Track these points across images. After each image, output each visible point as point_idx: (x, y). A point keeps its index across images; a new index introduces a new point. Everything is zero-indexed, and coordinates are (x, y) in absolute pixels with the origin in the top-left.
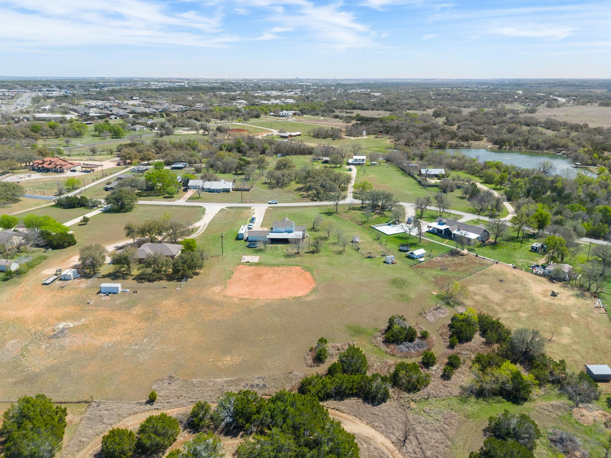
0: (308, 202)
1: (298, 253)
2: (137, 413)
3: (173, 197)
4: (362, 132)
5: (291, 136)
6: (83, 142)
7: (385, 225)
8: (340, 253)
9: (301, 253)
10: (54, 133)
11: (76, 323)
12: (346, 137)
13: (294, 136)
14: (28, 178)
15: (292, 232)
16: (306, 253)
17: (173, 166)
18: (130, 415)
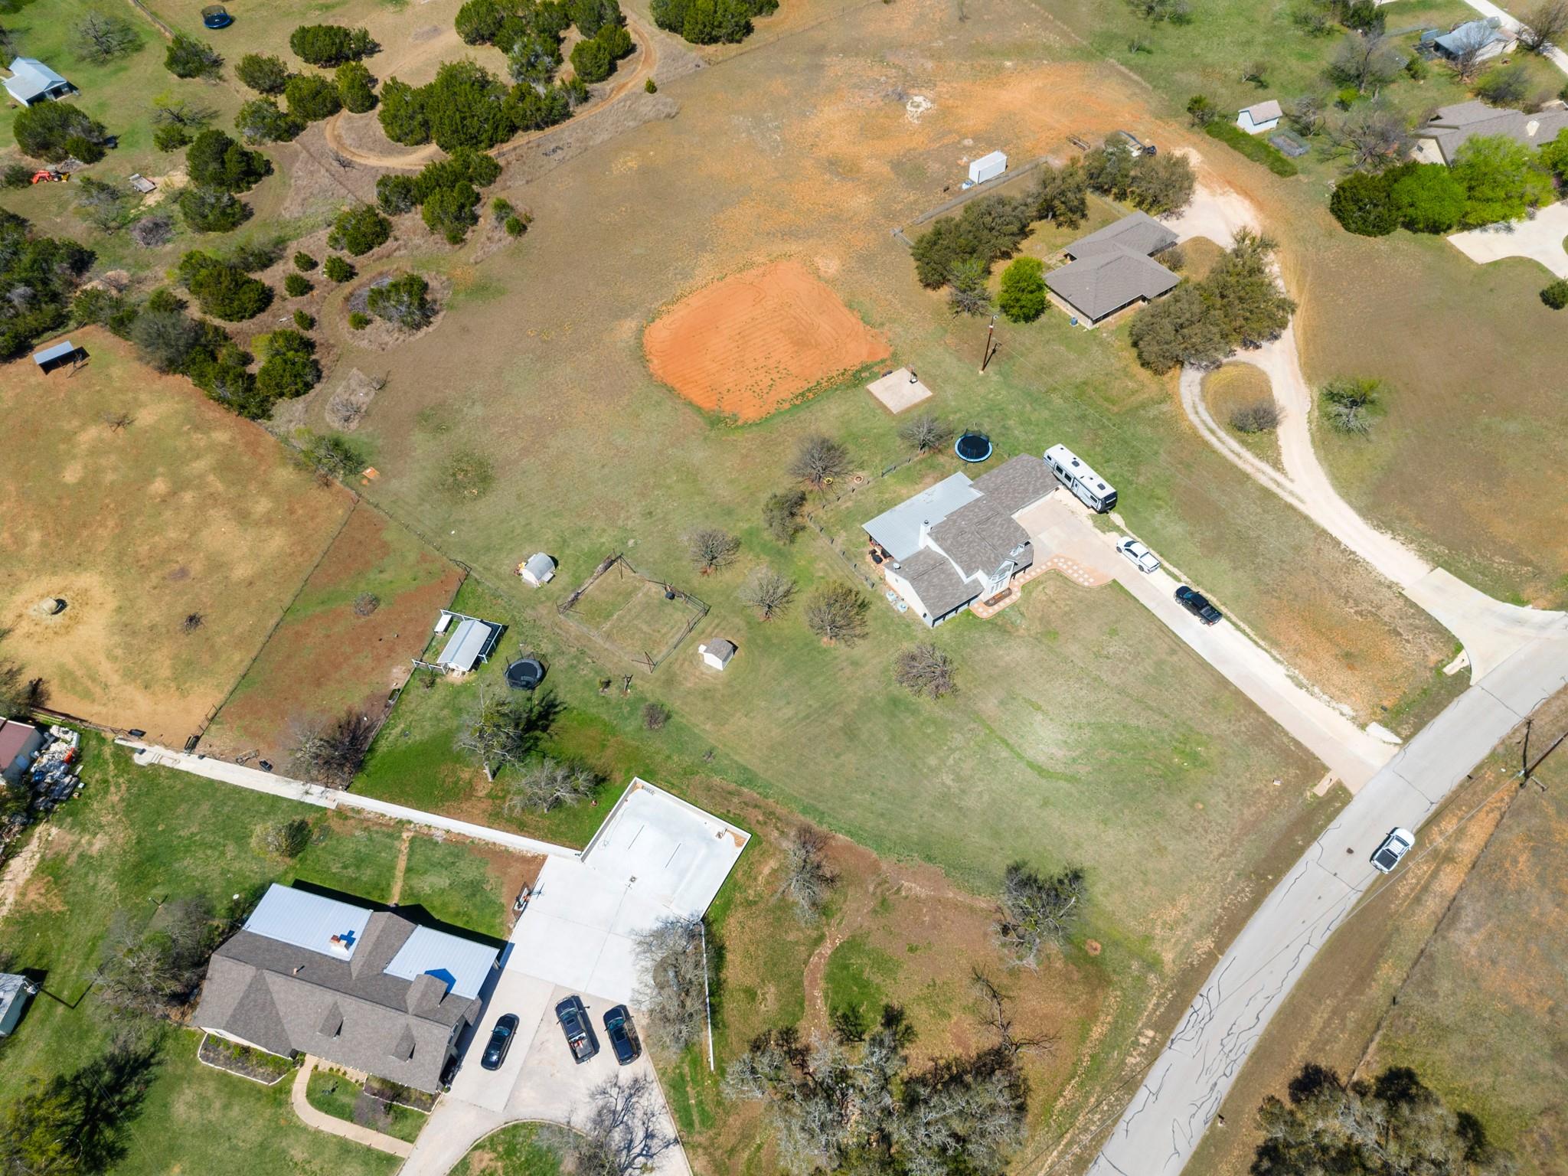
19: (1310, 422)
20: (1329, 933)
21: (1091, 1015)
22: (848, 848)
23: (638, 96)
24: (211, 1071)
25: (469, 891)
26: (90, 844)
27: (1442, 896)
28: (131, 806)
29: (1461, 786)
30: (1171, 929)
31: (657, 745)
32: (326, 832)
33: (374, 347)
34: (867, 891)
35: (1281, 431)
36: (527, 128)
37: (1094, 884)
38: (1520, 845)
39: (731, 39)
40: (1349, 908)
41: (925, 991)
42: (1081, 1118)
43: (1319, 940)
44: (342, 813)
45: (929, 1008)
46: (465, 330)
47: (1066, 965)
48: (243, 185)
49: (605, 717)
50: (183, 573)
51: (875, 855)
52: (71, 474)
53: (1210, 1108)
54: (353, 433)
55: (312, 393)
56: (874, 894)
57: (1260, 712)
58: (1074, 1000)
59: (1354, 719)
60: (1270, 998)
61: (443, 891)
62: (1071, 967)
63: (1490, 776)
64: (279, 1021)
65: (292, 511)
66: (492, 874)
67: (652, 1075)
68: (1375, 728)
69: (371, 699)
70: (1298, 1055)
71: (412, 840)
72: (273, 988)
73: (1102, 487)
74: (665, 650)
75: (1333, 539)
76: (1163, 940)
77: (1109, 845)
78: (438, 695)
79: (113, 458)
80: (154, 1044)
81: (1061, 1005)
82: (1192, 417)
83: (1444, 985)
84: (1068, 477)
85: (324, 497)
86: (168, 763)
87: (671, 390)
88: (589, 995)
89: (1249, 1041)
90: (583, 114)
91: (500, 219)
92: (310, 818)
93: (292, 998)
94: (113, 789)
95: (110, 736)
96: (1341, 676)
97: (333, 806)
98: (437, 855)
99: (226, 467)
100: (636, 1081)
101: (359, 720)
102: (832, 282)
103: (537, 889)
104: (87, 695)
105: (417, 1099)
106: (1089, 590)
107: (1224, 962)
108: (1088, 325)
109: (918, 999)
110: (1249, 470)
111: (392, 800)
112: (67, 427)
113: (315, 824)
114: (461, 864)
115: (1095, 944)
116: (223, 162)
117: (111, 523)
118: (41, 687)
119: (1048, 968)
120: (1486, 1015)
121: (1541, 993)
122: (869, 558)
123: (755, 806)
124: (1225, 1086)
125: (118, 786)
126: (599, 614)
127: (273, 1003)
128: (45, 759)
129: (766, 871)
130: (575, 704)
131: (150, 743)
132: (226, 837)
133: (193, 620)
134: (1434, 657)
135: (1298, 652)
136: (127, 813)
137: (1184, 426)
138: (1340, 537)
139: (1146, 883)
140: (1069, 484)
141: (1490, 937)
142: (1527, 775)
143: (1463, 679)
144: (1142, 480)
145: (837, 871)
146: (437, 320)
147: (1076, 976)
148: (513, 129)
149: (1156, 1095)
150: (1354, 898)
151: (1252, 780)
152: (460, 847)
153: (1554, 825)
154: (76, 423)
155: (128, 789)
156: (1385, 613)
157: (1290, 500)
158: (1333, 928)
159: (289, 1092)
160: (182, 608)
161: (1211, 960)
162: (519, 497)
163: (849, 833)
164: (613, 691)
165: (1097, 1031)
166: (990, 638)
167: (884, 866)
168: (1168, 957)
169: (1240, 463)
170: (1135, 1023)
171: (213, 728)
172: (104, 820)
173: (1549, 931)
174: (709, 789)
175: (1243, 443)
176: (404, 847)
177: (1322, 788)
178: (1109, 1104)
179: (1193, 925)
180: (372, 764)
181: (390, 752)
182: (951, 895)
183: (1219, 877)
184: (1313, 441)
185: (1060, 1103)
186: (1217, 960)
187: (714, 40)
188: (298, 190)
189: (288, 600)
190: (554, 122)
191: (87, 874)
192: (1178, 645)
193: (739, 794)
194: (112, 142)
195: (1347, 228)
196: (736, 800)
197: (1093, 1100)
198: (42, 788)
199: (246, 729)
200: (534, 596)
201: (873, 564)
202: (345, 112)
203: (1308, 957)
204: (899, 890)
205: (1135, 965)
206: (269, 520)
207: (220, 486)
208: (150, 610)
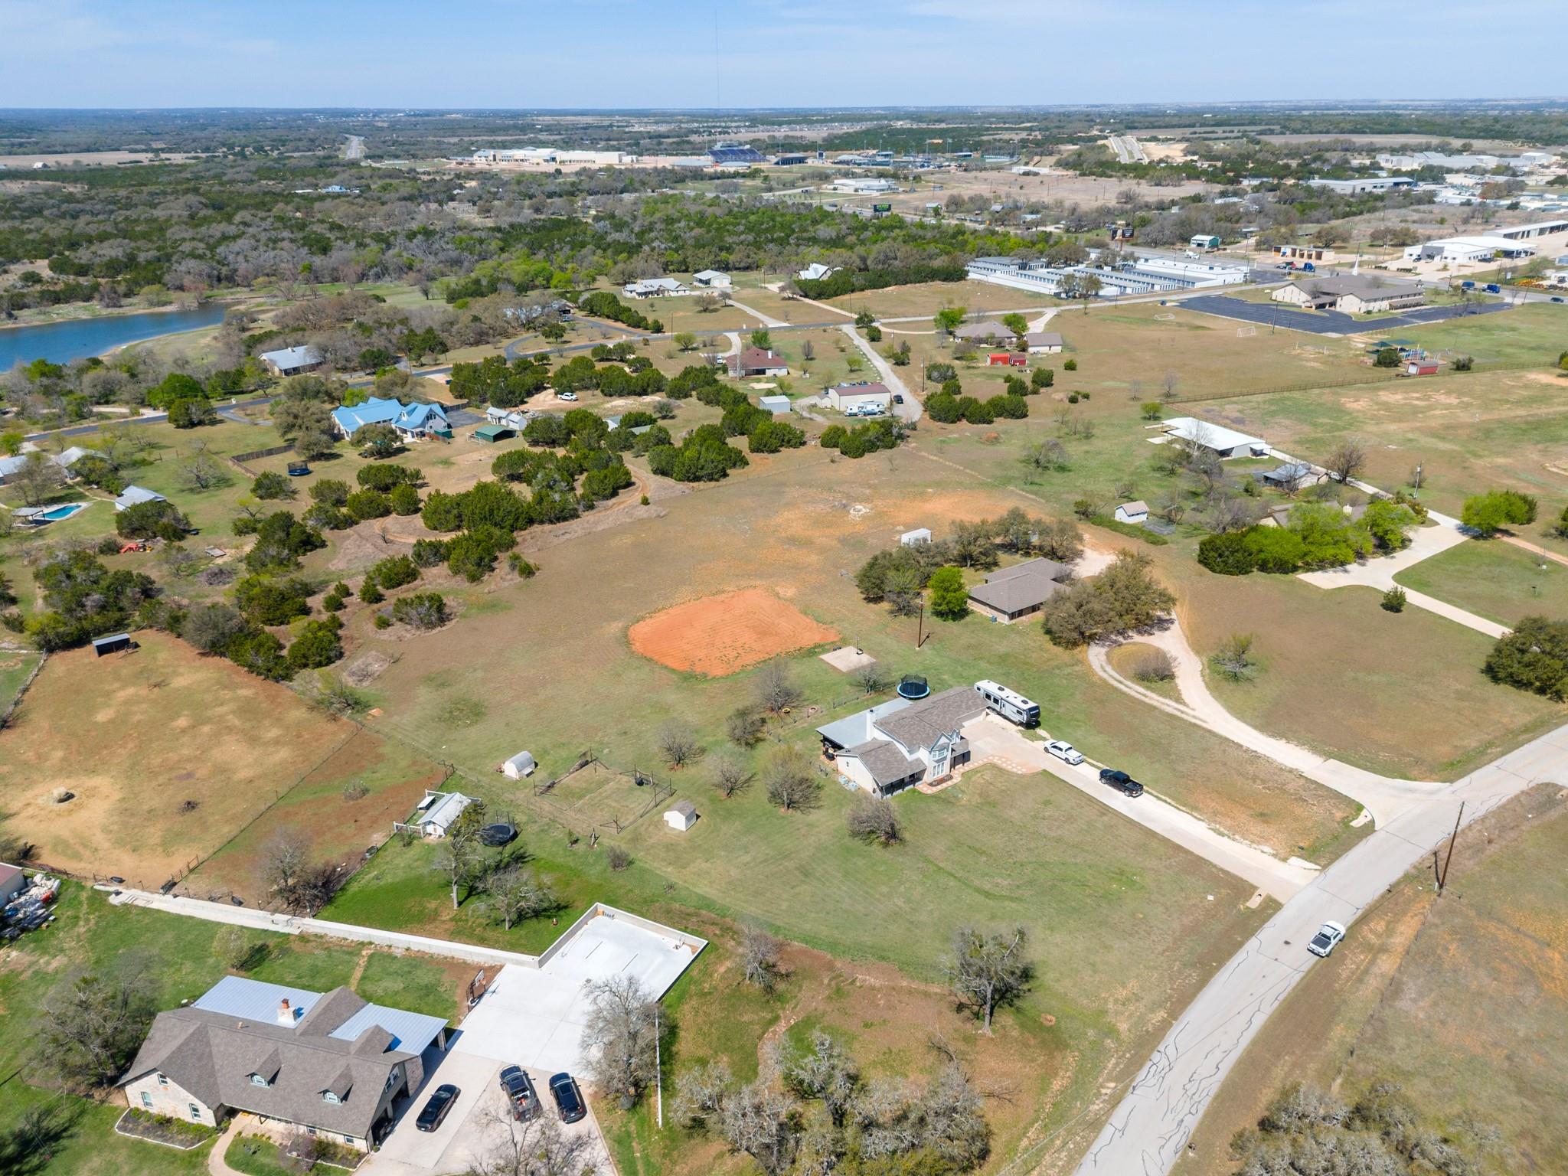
19: (1203, 676)
20: (1277, 1003)
21: (1051, 1072)
22: (804, 952)
23: (635, 507)
24: (127, 1139)
25: (422, 993)
26: (48, 963)
27: (1382, 976)
28: (94, 936)
29: (1383, 896)
30: (1124, 1004)
31: (621, 880)
32: (285, 951)
33: (393, 638)
34: (822, 983)
35: (1178, 681)
36: (542, 522)
37: (1045, 973)
38: (1448, 938)
39: (711, 478)
40: (1293, 983)
41: (881, 1057)
42: (1047, 1157)
43: (1268, 1009)
44: (303, 938)
45: (885, 1070)
46: (475, 629)
47: (1022, 1034)
48: (301, 551)
49: (572, 864)
50: (190, 775)
51: (829, 956)
52: (102, 717)
53: (1179, 1139)
54: (364, 689)
55: (332, 666)
56: (829, 985)
57: (1192, 853)
58: (1033, 1060)
59: (1275, 856)
60: (1227, 1053)
61: (396, 993)
62: (1027, 1035)
63: (1408, 891)
64: (212, 1074)
65: (299, 736)
66: (447, 979)
67: (596, 1131)
68: (1295, 861)
69: (348, 856)
70: (1263, 1100)
71: (371, 957)
72: (215, 1041)
73: (1025, 702)
74: (631, 818)
75: (1237, 744)
76: (1117, 1013)
77: (1057, 945)
78: (415, 850)
79: (144, 706)
80: (71, 1120)
81: (1019, 1065)
82: (1101, 673)
83: (1399, 1041)
84: (996, 701)
85: (331, 727)
86: (140, 903)
87: (650, 660)
88: (536, 1070)
89: (1212, 1085)
90: (588, 517)
91: (513, 567)
92: (271, 942)
93: (231, 1050)
94: (81, 923)
95: (89, 884)
96: (1257, 828)
97: (297, 932)
98: (394, 967)
99: (247, 710)
100: (579, 1138)
101: (334, 870)
102: (791, 600)
103: (491, 989)
104: (77, 856)
105: (343, 1157)
106: (1023, 776)
107: (1177, 1027)
108: (1004, 620)
109: (874, 1064)
110: (1155, 703)
111: (358, 922)
112: (107, 687)
113: (276, 947)
114: (419, 973)
115: (1049, 1017)
116: (288, 534)
117: (131, 745)
118: (33, 851)
119: (1004, 1036)
120: (1445, 1062)
121: (1495, 1044)
122: (823, 757)
123: (713, 924)
124: (1192, 1123)
125: (87, 921)
126: (571, 795)
127: (210, 1055)
128: (22, 899)
129: (722, 970)
130: (544, 855)
131: (128, 888)
132: (185, 958)
133: (190, 806)
134: (1339, 815)
135: (1215, 813)
136: (90, 941)
137: (1095, 679)
138: (1241, 742)
139: (1095, 972)
140: (997, 707)
141: (1435, 1004)
142: (1441, 886)
143: (1369, 828)
144: (1062, 710)
145: (792, 968)
146: (449, 625)
147: (1032, 1042)
148: (531, 522)
149: (1123, 1131)
150: (1298, 977)
151: (1186, 898)
152: (416, 961)
153: (1476, 923)
154: (116, 685)
155: (97, 923)
156: (1291, 787)
157: (1194, 721)
158: (1281, 998)
159: (206, 1155)
160: (182, 798)
161: (1165, 1027)
162: (507, 725)
163: (802, 941)
164: (580, 847)
165: (1057, 1085)
166: (935, 807)
167: (839, 964)
168: (1123, 1026)
169: (1147, 700)
170: (1096, 1079)
171: (192, 876)
172: (66, 946)
173: (1491, 998)
174: (668, 912)
175: (1148, 688)
176: (363, 962)
177: (1254, 902)
178: (1076, 1143)
179: (1144, 1002)
180: (341, 900)
181: (361, 891)
182: (905, 984)
183: (1165, 966)
184: (1208, 687)
185: (1025, 1142)
186: (1171, 1025)
187: (697, 479)
188: (345, 555)
189: (283, 790)
190: (565, 519)
191: (37, 987)
192: (1105, 810)
193: (697, 915)
194: (197, 532)
195: (1214, 571)
196: (694, 919)
197: (1058, 1142)
198: (12, 921)
199: (223, 877)
200: (514, 784)
201: (827, 761)
202: (394, 515)
203: (1259, 1021)
204: (854, 981)
205: (1091, 1033)
206: (277, 742)
207: (237, 722)
208: (152, 800)
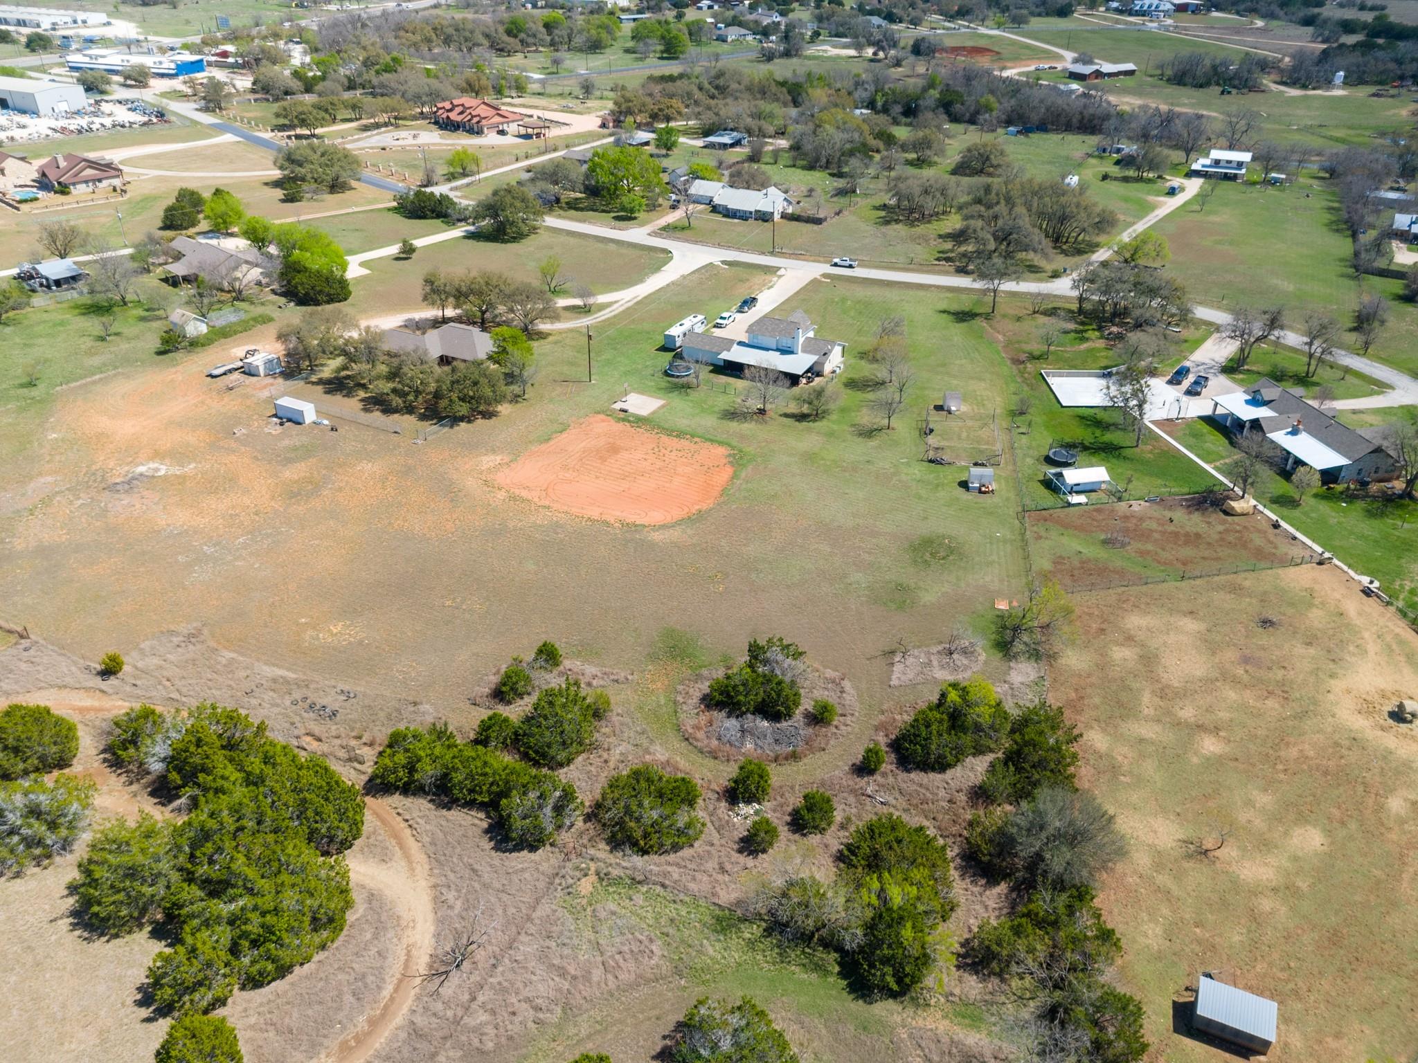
0: (946, 273)
1: (762, 412)
2: (65, 687)
3: (635, 218)
4: (1334, 74)
5: (1098, 74)
6: (591, 65)
7: (1090, 375)
8: (868, 433)
9: (770, 414)
10: (548, 38)
11: (177, 470)
12: (1274, 87)
13: (1110, 75)
14: (410, 141)
15: (792, 353)
16: (786, 415)
17: (712, 139)
18: (52, 686)
50: (1246, 660)
65: (1102, 631)
79: (1242, 818)
99: (1122, 709)
102: (514, 455)
112: (1280, 908)
133: (1266, 623)
160: (1265, 639)
162: (925, 519)
171: (1300, 561)
206: (1129, 639)
207: (1146, 698)
208: (1303, 657)
